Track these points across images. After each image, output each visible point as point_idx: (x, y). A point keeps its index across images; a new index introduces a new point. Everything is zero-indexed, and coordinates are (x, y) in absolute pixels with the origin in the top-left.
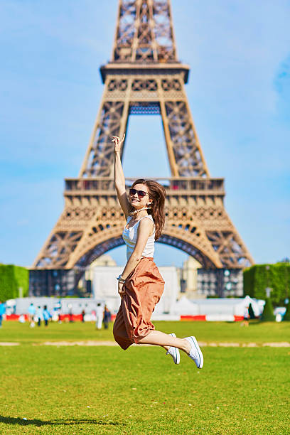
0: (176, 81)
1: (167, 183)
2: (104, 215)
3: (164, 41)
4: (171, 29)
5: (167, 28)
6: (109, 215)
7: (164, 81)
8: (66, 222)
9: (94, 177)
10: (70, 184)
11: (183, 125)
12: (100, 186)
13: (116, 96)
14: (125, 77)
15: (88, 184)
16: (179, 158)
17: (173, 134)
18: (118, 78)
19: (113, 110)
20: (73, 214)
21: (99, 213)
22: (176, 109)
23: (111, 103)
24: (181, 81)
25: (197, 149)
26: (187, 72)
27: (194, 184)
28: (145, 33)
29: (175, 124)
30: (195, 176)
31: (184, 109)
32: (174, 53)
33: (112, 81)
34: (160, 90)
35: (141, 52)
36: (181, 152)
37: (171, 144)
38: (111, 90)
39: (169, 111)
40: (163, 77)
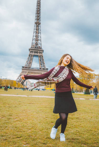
0: (41, 52)
1: (39, 68)
2: (28, 73)
3: (40, 45)
4: (41, 43)
5: (40, 43)
6: (29, 73)
7: (40, 52)
8: (22, 73)
9: (27, 66)
10: (23, 67)
11: (42, 59)
12: (28, 68)
13: (31, 54)
14: (33, 51)
15: (26, 67)
16: (41, 64)
17: (40, 61)
18: (32, 51)
19: (31, 56)
20: (23, 72)
21: (27, 72)
22: (41, 57)
23: (30, 55)
24: (42, 52)
25: (44, 63)
26: (43, 51)
27: (43, 69)
28: (37, 44)
29: (41, 59)
30: (43, 68)
31: (42, 57)
32: (41, 47)
33: (31, 51)
34: (39, 53)
35: (36, 47)
36: (42, 64)
37: (40, 62)
38: (31, 52)
39: (40, 57)
40: (40, 51)
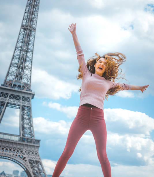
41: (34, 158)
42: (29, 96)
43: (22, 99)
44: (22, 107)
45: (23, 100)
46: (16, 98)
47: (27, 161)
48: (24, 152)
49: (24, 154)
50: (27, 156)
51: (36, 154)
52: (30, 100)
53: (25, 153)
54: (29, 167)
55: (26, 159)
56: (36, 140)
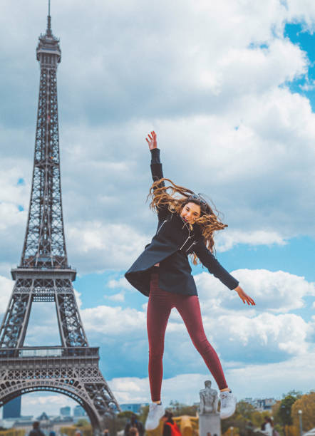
41: (93, 380)
42: (67, 277)
43: (56, 284)
44: (59, 297)
45: (59, 286)
46: (46, 283)
47: (83, 388)
48: (74, 372)
49: (75, 377)
50: (81, 378)
51: (95, 372)
52: (70, 283)
53: (77, 375)
54: (87, 398)
55: (79, 384)
56: (91, 349)
